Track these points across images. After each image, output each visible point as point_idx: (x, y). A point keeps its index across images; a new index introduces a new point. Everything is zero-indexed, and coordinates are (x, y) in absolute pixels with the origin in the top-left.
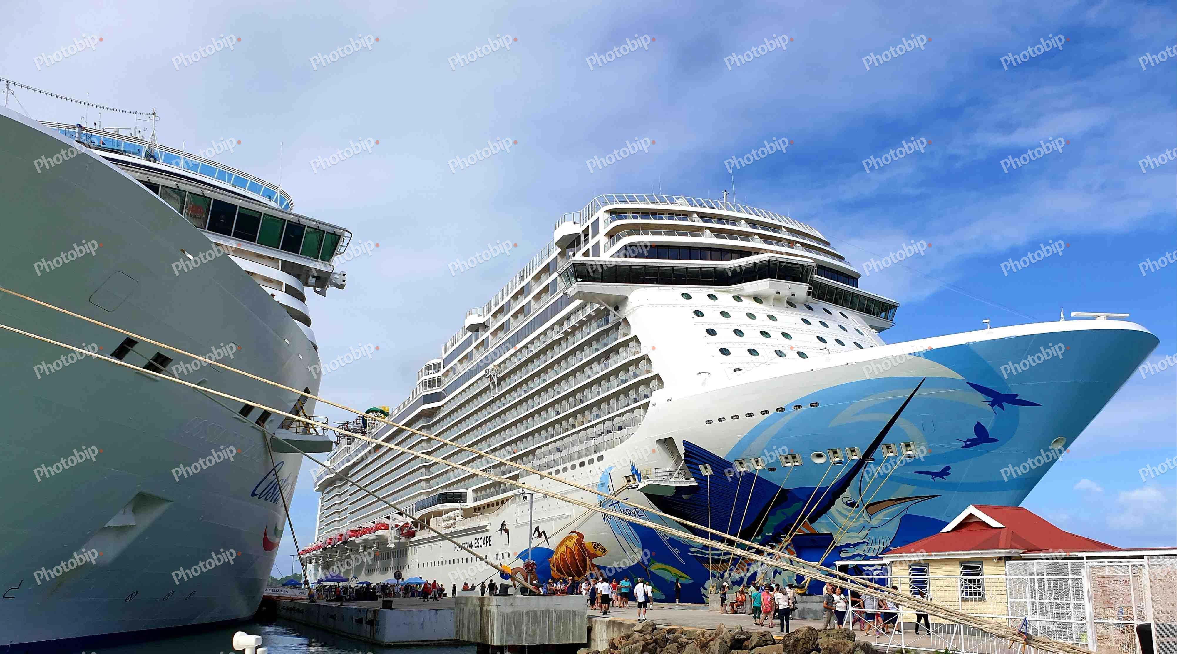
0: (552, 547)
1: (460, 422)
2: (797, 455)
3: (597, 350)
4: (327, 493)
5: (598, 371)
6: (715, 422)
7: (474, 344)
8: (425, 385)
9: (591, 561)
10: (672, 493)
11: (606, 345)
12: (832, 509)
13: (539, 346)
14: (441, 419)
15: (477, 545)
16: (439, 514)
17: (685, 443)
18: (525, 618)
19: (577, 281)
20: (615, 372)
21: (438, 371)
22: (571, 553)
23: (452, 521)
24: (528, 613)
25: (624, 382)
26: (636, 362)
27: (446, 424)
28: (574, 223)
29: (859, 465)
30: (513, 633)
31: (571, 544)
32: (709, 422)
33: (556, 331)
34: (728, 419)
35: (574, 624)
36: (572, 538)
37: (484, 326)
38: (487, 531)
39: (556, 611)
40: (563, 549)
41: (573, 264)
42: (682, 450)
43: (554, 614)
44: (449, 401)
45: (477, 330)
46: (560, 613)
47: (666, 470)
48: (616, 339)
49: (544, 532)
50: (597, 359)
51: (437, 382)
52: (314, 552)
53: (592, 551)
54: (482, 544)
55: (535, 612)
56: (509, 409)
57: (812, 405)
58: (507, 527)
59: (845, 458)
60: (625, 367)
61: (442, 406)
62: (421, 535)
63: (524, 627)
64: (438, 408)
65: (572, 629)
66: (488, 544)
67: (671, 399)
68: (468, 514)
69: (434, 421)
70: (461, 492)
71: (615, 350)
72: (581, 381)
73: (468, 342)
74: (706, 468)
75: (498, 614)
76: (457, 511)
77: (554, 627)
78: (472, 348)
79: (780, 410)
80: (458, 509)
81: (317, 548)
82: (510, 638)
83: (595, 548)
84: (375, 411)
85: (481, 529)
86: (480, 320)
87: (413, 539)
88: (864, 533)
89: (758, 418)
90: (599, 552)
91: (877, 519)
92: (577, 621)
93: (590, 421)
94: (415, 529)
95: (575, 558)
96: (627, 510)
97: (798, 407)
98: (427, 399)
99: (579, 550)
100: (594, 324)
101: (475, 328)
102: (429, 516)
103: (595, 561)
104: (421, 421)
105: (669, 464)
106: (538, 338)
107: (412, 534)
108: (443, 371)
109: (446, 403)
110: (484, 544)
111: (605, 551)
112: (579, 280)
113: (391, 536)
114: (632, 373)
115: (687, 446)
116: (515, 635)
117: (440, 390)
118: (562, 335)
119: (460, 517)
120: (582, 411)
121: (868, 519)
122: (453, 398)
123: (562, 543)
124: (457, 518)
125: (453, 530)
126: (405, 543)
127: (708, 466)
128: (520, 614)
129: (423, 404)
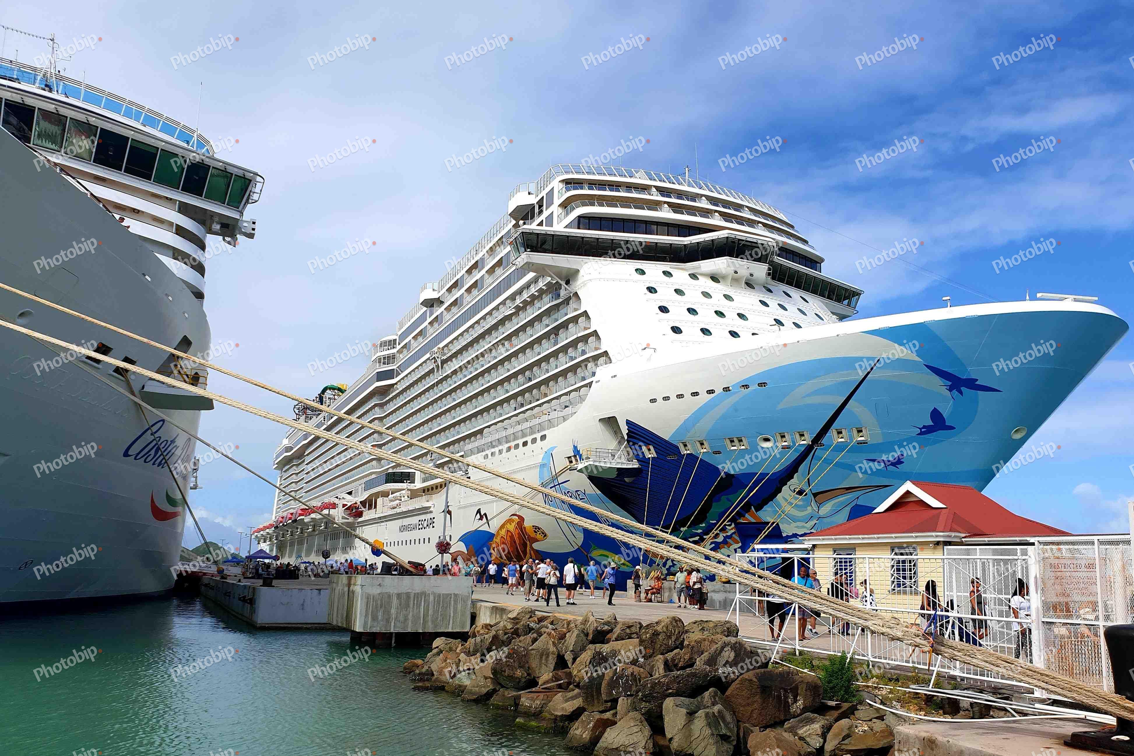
0: (493, 530)
1: (412, 400)
2: (743, 439)
3: (548, 326)
4: (285, 471)
5: (547, 348)
6: (660, 400)
7: (429, 320)
8: (380, 362)
9: (531, 546)
10: (614, 475)
11: (557, 320)
12: (779, 496)
13: (491, 321)
14: (395, 397)
15: (421, 526)
16: (385, 494)
17: (628, 422)
18: (395, 602)
19: (526, 251)
20: (564, 349)
21: (394, 347)
22: (512, 537)
23: (398, 502)
24: (399, 596)
25: (572, 359)
26: (584, 339)
27: (399, 402)
28: (529, 193)
29: (809, 449)
30: (380, 618)
31: (512, 527)
32: (653, 401)
33: (508, 306)
34: (673, 398)
35: (455, 609)
36: (513, 521)
37: (439, 302)
38: (431, 512)
39: (434, 594)
40: (503, 532)
41: (522, 232)
42: (625, 430)
43: (432, 598)
44: (403, 379)
45: (432, 306)
46: (439, 595)
47: (607, 451)
48: (566, 314)
49: (485, 514)
50: (546, 336)
51: (389, 359)
52: (268, 530)
53: (533, 535)
54: (425, 526)
55: (408, 595)
56: (460, 387)
57: (760, 385)
58: (450, 509)
59: (794, 443)
60: (573, 344)
61: (396, 384)
62: (368, 515)
63: (393, 611)
64: (392, 385)
65: (452, 615)
66: (431, 526)
67: (615, 376)
68: (414, 494)
69: (387, 399)
70: (409, 472)
71: (564, 325)
72: (531, 358)
73: (422, 318)
74: (649, 450)
75: (362, 595)
76: (404, 492)
77: (430, 612)
78: (426, 323)
79: (726, 389)
80: (404, 490)
81: (270, 526)
82: (375, 624)
83: (535, 532)
84: (332, 388)
85: (425, 510)
86: (435, 295)
87: (360, 520)
88: (812, 523)
89: (704, 398)
90: (539, 536)
91: (826, 508)
92: (459, 606)
93: (538, 400)
94: (363, 509)
95: (515, 542)
96: (568, 492)
97: (746, 386)
98: (381, 376)
99: (519, 534)
100: (546, 298)
101: (430, 303)
102: (377, 495)
103: (536, 546)
104: (374, 399)
105: (612, 444)
106: (490, 313)
107: (360, 514)
108: (398, 347)
109: (399, 381)
110: (427, 525)
111: (545, 536)
112: (529, 250)
113: (338, 515)
114: (580, 350)
115: (630, 426)
116: (382, 621)
117: (395, 367)
118: (514, 311)
119: (406, 497)
120: (530, 389)
121: (816, 509)
122: (406, 376)
123: (502, 527)
124: (403, 499)
125: (398, 510)
126: (354, 523)
127: (651, 447)
128: (389, 596)
129: (377, 381)
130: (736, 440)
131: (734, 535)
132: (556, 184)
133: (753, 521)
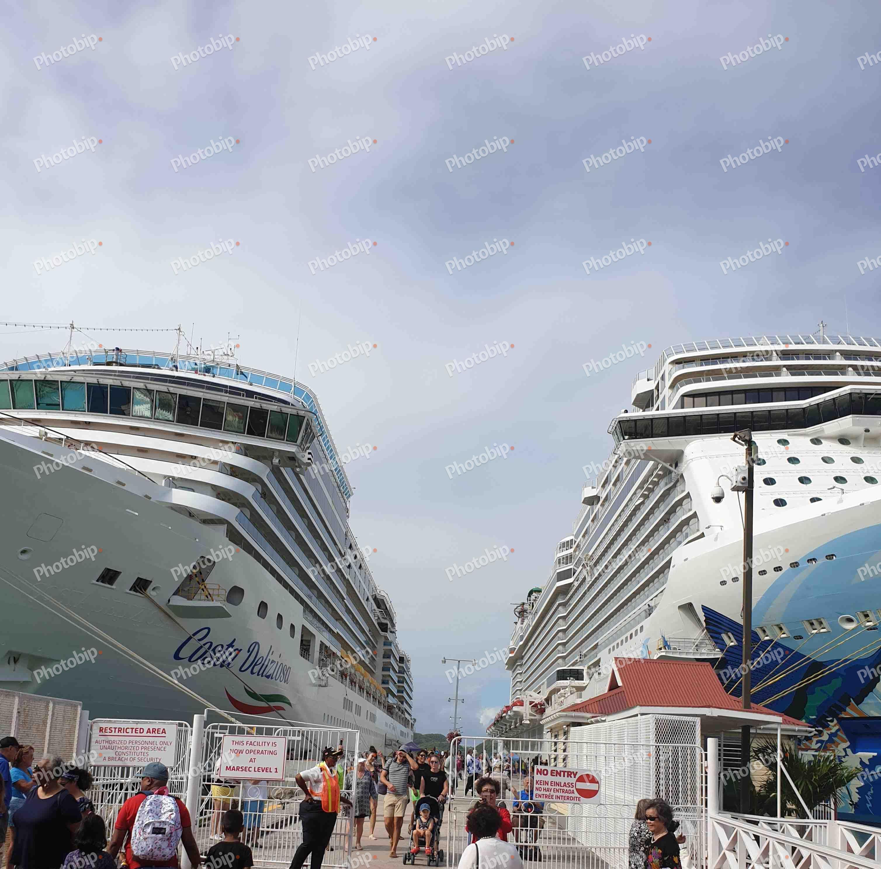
2: (822, 620)
4: (513, 671)
5: (663, 534)
6: (730, 582)
7: (591, 517)
8: (560, 563)
11: (669, 504)
13: (628, 513)
14: (572, 595)
16: (557, 691)
17: (704, 608)
19: (624, 439)
20: (675, 533)
21: (571, 548)
23: (563, 698)
26: (687, 522)
27: (575, 600)
28: (648, 380)
32: (723, 583)
33: (638, 495)
37: (597, 498)
41: (619, 422)
42: (702, 616)
44: (576, 577)
45: (592, 503)
48: (674, 498)
50: (661, 522)
51: (568, 559)
57: (828, 557)
60: (680, 528)
61: (573, 582)
64: (571, 584)
67: (686, 560)
69: (568, 597)
71: (673, 510)
74: (731, 638)
76: (567, 689)
78: (590, 521)
79: (795, 565)
80: (568, 687)
84: (535, 591)
86: (594, 492)
89: (772, 576)
94: (546, 705)
97: (813, 560)
98: (561, 576)
100: (662, 483)
101: (591, 501)
102: (553, 692)
104: (559, 598)
106: (627, 504)
107: (544, 711)
108: (574, 547)
109: (575, 580)
112: (626, 437)
113: (526, 712)
115: (707, 612)
117: (572, 567)
118: (642, 499)
119: (569, 694)
122: (578, 575)
124: (566, 695)
126: (538, 720)
127: (730, 634)
129: (558, 581)
130: (815, 622)
131: (839, 733)
132: (667, 367)
133: (856, 715)
